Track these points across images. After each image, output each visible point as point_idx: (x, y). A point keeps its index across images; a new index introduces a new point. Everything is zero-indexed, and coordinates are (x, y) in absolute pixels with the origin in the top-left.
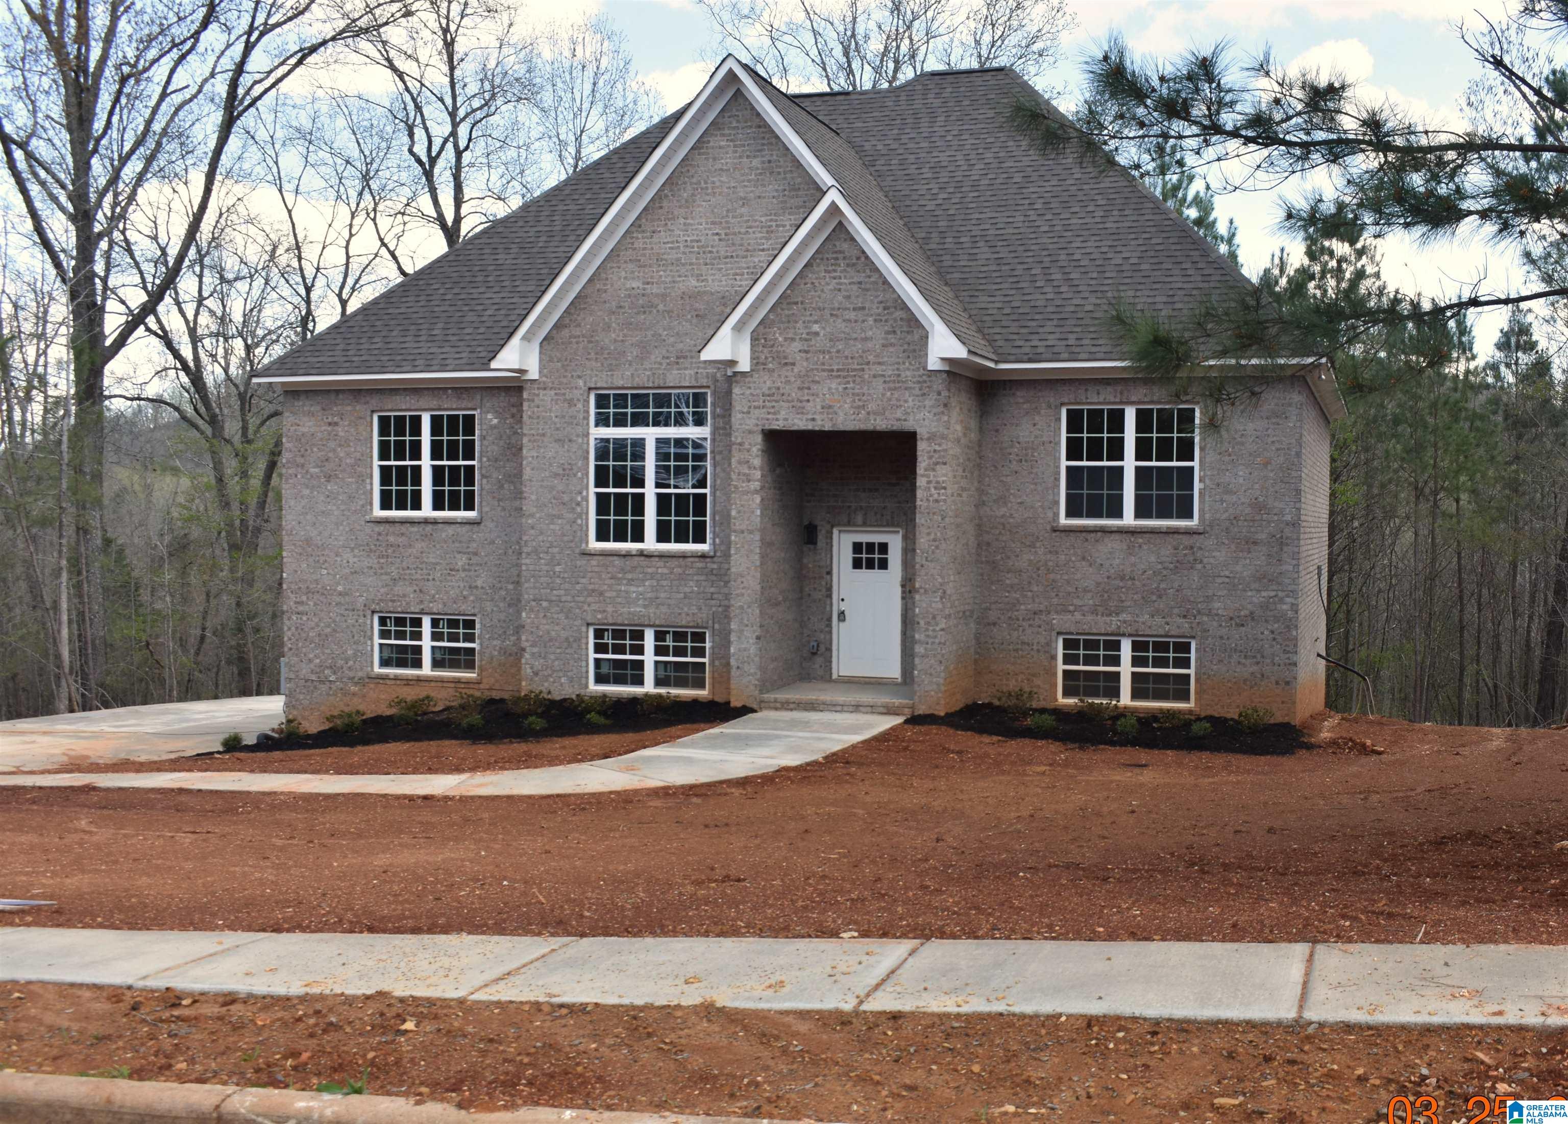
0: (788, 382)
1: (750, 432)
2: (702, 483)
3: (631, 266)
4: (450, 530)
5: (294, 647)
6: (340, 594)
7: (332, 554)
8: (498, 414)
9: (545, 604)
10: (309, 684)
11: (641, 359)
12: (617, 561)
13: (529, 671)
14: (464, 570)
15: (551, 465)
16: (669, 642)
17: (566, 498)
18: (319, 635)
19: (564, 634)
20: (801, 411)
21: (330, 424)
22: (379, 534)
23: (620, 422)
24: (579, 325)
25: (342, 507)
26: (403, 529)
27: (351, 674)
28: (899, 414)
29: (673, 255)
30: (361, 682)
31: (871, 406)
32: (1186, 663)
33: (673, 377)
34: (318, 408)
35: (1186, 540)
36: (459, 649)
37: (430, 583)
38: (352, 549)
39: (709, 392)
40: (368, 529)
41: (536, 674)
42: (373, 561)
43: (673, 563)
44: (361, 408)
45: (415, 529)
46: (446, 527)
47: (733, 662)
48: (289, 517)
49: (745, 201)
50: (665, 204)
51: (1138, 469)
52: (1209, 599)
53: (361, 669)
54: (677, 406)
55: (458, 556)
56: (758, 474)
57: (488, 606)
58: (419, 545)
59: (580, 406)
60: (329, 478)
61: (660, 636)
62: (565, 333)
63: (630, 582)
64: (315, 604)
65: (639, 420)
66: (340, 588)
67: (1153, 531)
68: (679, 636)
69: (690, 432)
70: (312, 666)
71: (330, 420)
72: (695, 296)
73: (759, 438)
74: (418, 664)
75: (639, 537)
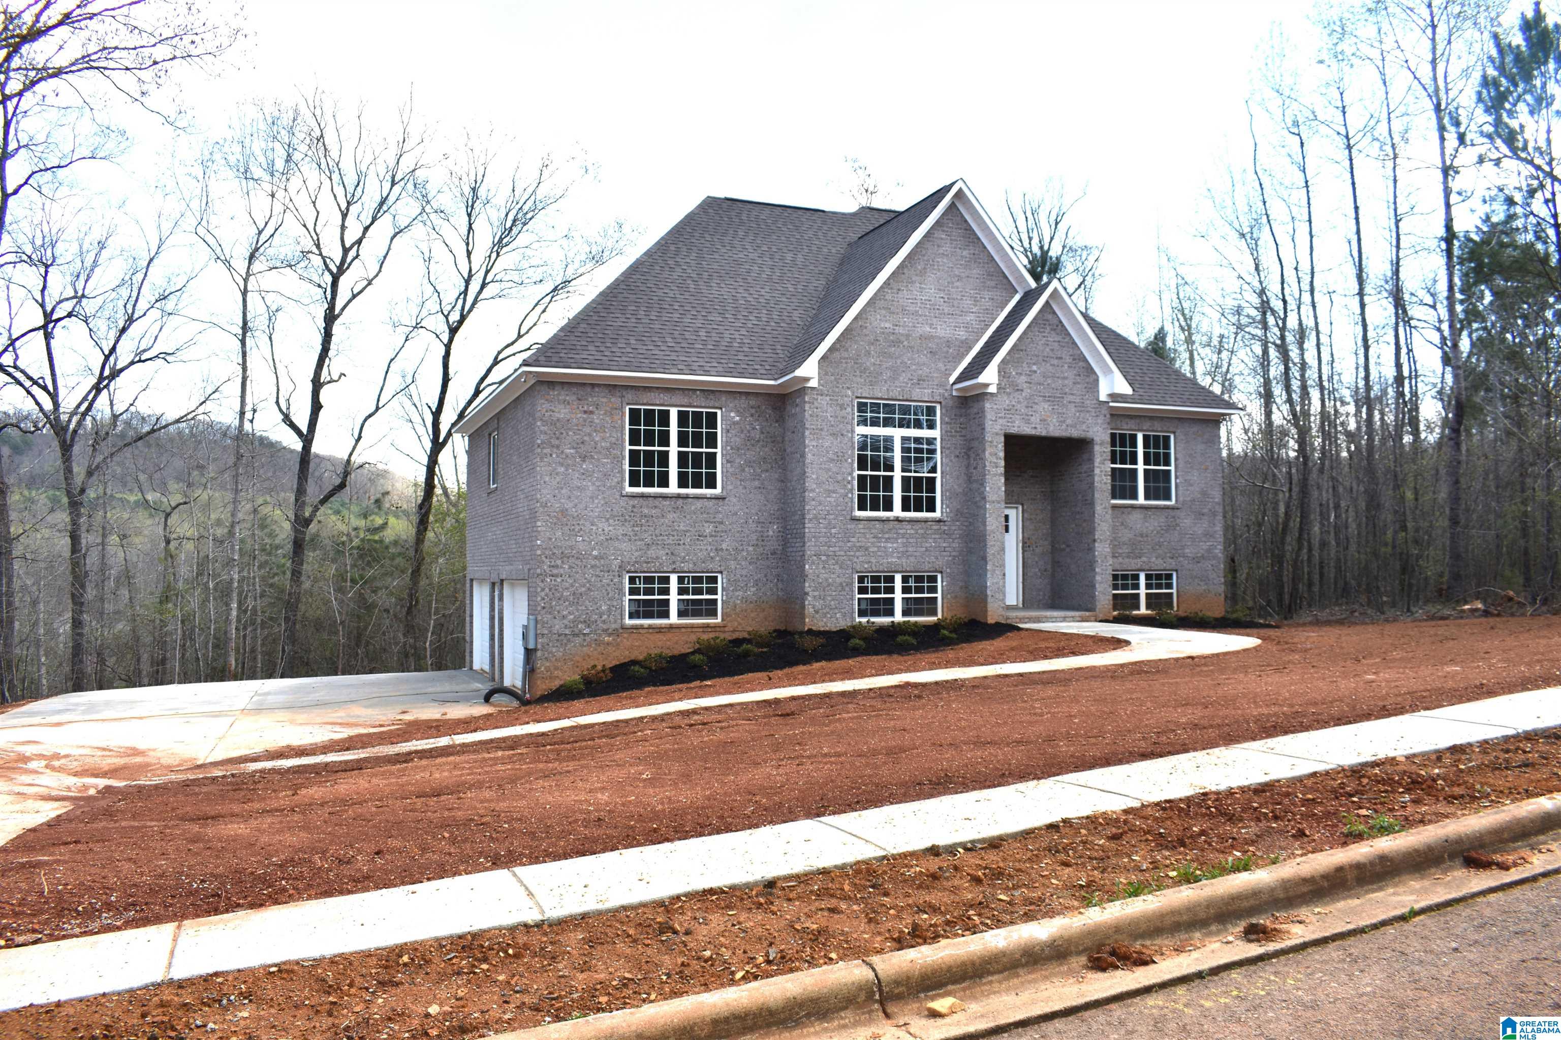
0: (1019, 402)
1: (997, 434)
2: (933, 470)
3: (883, 312)
4: (699, 504)
5: (547, 605)
6: (596, 558)
7: (588, 524)
8: (738, 413)
9: (823, 558)
10: (562, 637)
11: (894, 379)
12: (878, 525)
13: (811, 610)
14: (711, 536)
15: (828, 452)
16: (912, 584)
17: (839, 478)
18: (574, 594)
19: (838, 580)
20: (1028, 422)
21: (585, 412)
22: (634, 507)
23: (875, 423)
24: (847, 350)
25: (597, 484)
26: (657, 502)
27: (605, 627)
28: (1084, 427)
29: (912, 308)
30: (616, 633)
31: (1069, 422)
32: (1169, 586)
33: (917, 393)
34: (574, 398)
35: (1171, 513)
36: (701, 600)
37: (681, 547)
38: (607, 520)
39: (938, 407)
40: (623, 502)
41: (817, 612)
42: (628, 529)
43: (918, 526)
44: (615, 400)
45: (667, 503)
46: (695, 501)
47: (989, 593)
48: (544, 491)
49: (959, 278)
50: (905, 271)
51: (1145, 470)
52: (1183, 547)
53: (615, 622)
54: (915, 414)
55: (706, 525)
56: (1002, 463)
57: (733, 564)
58: (671, 516)
59: (849, 409)
60: (584, 458)
61: (905, 579)
62: (836, 355)
63: (888, 540)
64: (570, 567)
65: (888, 423)
66: (595, 553)
67: (1157, 508)
68: (919, 579)
69: (925, 433)
70: (565, 622)
71: (585, 408)
72: (930, 338)
73: (1002, 439)
74: (666, 615)
75: (889, 507)
